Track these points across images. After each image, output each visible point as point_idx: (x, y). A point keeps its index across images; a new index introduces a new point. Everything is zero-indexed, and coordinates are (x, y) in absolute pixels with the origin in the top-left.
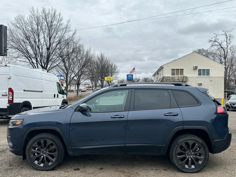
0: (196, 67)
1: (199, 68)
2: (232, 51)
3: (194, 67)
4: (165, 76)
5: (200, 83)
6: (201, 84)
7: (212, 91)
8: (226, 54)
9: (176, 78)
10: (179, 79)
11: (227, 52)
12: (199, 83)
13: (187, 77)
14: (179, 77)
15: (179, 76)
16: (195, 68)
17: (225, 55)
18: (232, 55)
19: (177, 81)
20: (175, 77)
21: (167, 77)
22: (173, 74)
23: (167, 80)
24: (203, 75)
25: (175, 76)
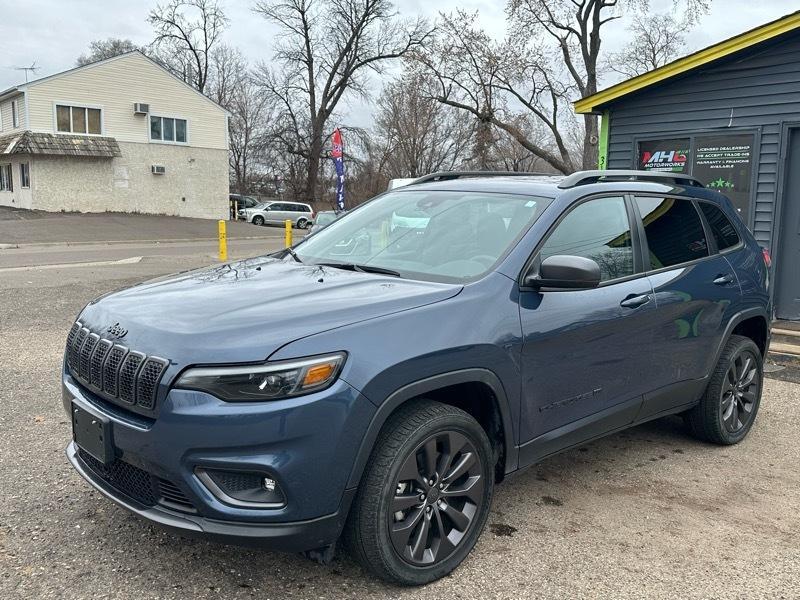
0: (145, 107)
1: (153, 112)
2: (220, 67)
3: (136, 105)
4: (35, 130)
5: (159, 165)
6: (162, 170)
7: (194, 196)
8: (203, 72)
9: (74, 141)
10: (85, 147)
11: (206, 67)
12: (155, 164)
13: (113, 140)
14: (85, 138)
15: (87, 134)
16: (142, 111)
17: (201, 74)
18: (221, 79)
19: (82, 153)
20: (72, 138)
21: (43, 136)
22: (63, 125)
23: (42, 146)
24: (166, 138)
25: (72, 133)
